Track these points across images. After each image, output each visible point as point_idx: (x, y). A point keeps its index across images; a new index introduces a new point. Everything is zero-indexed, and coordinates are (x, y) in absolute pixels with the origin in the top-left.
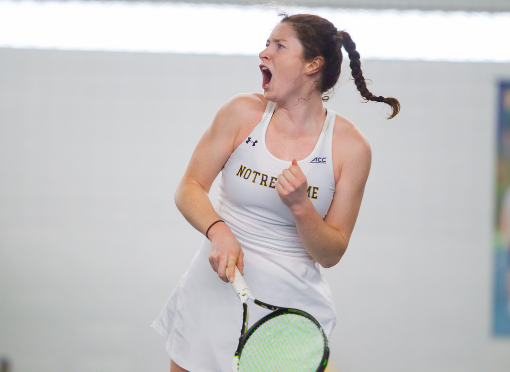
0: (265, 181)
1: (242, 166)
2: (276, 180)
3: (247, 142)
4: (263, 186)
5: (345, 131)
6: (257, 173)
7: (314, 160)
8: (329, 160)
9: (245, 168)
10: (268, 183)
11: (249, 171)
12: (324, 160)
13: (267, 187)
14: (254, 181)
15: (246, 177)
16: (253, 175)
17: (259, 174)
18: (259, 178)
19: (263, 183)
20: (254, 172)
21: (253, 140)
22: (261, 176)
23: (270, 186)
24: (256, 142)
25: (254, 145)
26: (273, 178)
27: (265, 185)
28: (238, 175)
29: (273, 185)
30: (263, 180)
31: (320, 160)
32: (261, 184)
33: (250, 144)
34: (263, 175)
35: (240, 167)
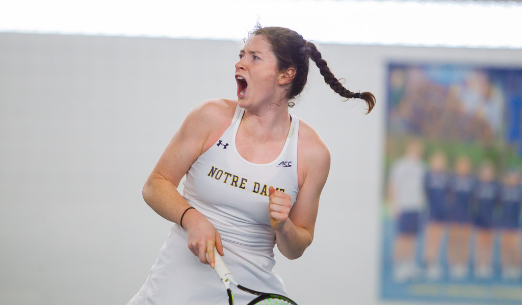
0: (236, 182)
1: (213, 167)
2: (246, 181)
3: (218, 145)
4: (234, 186)
5: (309, 137)
6: (228, 174)
7: (281, 164)
8: (294, 164)
9: (216, 169)
10: (239, 183)
11: (220, 173)
12: (290, 164)
13: (238, 188)
14: (225, 182)
15: (218, 177)
16: (224, 176)
17: (231, 175)
18: (230, 179)
19: (234, 183)
20: (226, 173)
21: (224, 143)
22: (232, 177)
23: (241, 187)
24: (227, 145)
25: (225, 148)
26: (243, 179)
27: (236, 186)
28: (209, 175)
29: (243, 186)
30: (233, 181)
31: (286, 164)
32: (232, 184)
33: (221, 147)
34: (234, 176)
35: (211, 168)
